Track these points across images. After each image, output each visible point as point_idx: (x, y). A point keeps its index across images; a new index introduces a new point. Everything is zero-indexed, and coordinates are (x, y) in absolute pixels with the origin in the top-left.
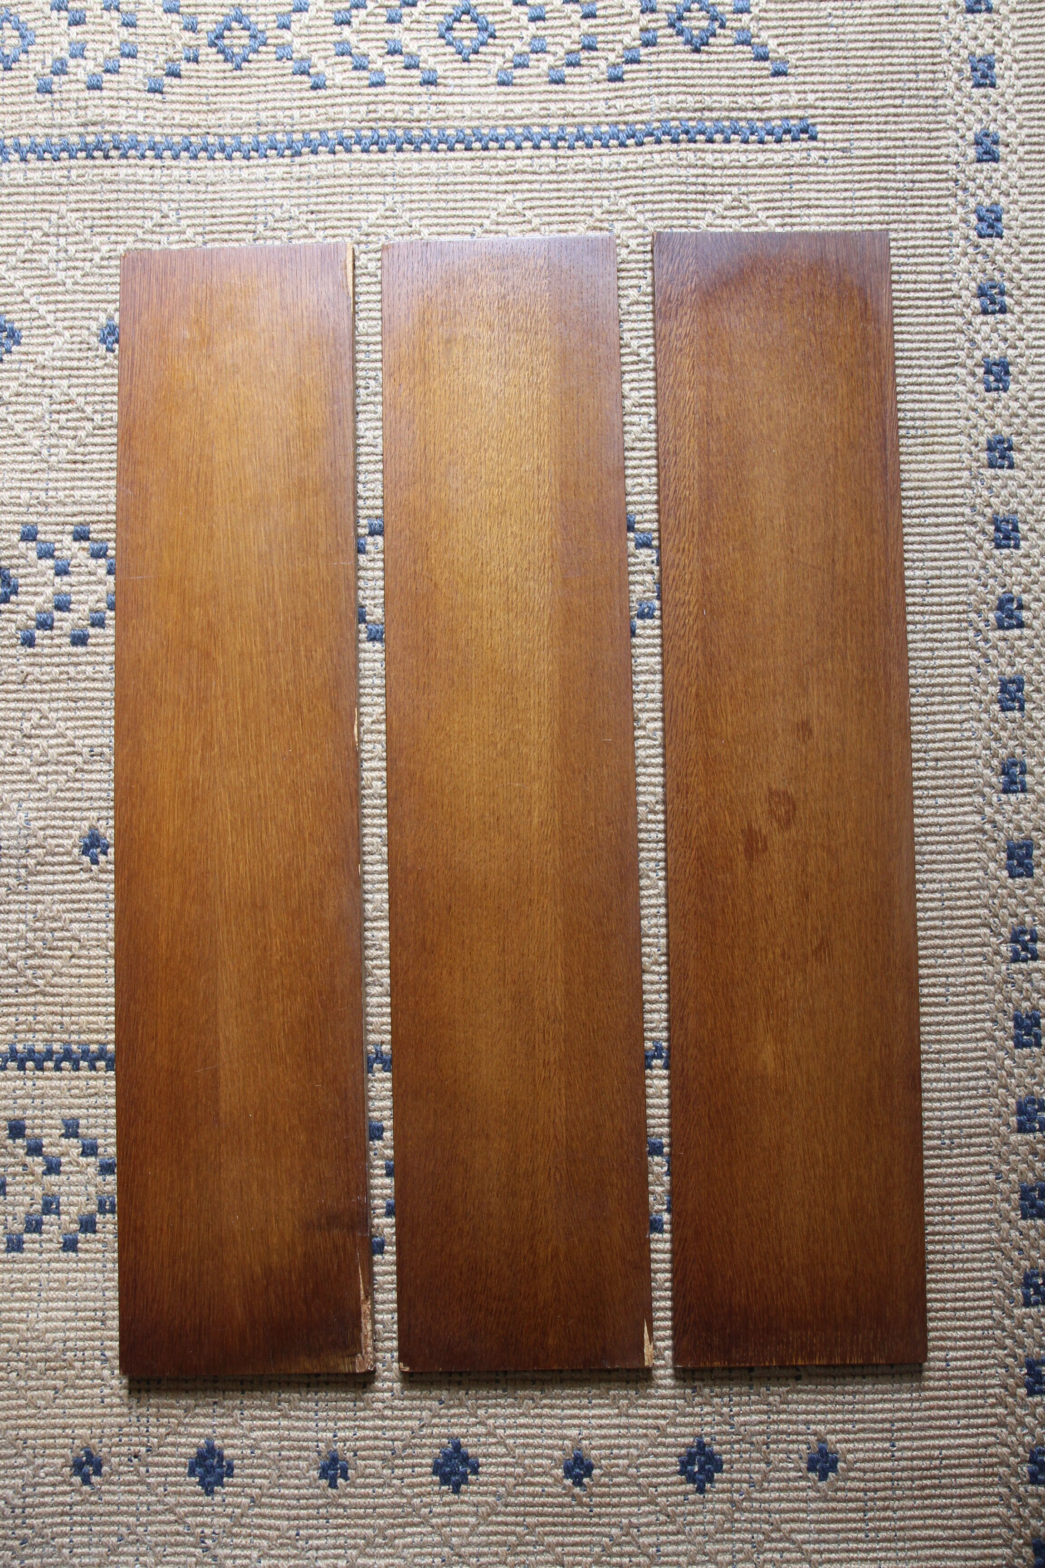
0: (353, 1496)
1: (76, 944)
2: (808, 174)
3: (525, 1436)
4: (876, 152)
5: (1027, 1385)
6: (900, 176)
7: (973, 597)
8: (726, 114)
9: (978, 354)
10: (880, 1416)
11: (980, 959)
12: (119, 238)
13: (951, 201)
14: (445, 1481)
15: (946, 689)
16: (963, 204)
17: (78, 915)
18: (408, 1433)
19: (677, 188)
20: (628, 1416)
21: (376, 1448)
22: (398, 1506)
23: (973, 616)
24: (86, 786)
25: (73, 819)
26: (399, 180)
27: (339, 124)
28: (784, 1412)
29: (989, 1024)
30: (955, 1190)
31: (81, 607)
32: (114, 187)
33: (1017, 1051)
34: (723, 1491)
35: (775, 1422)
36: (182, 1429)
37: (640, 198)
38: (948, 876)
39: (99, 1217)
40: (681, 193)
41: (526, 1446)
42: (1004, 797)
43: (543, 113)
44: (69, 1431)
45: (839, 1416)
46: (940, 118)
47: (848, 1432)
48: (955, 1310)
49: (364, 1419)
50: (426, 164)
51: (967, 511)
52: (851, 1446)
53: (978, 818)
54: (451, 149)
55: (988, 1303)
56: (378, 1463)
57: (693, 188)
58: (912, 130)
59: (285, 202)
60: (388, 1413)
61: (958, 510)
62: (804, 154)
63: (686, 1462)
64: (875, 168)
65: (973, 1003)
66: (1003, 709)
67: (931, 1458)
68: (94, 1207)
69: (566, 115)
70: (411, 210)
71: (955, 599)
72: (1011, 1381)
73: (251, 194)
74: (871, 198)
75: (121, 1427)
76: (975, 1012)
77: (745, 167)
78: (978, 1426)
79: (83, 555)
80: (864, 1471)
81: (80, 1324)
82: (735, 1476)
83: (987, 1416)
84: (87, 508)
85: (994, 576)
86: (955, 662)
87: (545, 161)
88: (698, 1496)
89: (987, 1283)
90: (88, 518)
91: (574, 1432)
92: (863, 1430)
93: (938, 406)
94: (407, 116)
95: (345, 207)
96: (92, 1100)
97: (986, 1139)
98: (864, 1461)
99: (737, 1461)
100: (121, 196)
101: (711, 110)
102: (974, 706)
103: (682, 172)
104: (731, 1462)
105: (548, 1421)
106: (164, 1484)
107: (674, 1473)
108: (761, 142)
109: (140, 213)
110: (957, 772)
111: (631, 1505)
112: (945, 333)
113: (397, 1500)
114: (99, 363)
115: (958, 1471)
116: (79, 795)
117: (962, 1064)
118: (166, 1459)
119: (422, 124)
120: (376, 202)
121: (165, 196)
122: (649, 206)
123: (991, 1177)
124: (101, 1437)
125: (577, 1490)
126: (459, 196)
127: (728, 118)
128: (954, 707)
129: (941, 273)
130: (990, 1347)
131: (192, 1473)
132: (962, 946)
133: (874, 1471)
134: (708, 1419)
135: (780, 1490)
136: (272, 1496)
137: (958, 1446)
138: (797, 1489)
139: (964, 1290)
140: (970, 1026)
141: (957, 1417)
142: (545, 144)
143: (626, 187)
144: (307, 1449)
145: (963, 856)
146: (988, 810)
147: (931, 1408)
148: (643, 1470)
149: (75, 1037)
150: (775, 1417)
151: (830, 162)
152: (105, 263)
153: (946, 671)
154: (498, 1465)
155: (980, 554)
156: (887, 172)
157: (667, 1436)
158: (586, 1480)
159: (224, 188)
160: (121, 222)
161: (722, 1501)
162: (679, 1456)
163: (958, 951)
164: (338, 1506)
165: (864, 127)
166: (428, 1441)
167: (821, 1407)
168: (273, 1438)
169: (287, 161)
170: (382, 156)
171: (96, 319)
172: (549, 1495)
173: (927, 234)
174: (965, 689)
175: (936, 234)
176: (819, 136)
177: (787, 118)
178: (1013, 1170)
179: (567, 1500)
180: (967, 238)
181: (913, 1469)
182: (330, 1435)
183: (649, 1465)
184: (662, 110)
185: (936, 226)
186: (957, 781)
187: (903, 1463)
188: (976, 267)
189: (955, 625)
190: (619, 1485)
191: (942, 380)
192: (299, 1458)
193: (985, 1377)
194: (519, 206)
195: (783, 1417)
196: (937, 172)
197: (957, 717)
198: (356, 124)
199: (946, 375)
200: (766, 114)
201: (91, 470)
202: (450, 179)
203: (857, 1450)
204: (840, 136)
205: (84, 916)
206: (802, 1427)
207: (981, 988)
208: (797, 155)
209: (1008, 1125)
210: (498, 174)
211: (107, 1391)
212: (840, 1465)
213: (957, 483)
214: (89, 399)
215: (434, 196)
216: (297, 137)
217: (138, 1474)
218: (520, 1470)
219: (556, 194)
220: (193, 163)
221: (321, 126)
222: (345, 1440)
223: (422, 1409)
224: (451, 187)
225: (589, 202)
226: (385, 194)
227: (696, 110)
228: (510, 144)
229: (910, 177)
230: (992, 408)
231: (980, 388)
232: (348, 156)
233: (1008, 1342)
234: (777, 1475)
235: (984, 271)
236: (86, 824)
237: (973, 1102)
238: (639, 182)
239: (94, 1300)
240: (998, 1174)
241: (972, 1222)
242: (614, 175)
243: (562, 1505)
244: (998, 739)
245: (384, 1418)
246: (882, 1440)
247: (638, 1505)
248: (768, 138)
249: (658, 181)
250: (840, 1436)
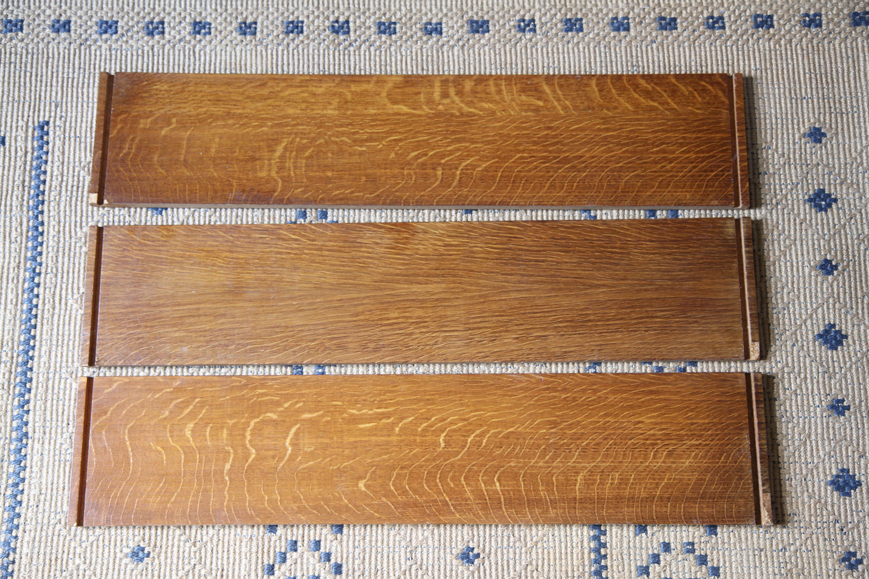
0: (854, 397)
1: (529, 568)
2: (71, 127)
3: (811, 297)
4: (59, 89)
5: (768, 29)
6: (76, 75)
7: (331, 47)
8: (27, 173)
9: (188, 38)
10: (789, 105)
11: (534, 50)
12: (72, 551)
13: (93, 48)
14: (841, 343)
15: (383, 63)
16: (96, 41)
17: (511, 567)
18: (814, 364)
19: (73, 202)
20: (795, 240)
21: (824, 382)
22: (857, 370)
23: (341, 47)
24: (431, 562)
25: (452, 570)
26: (52, 369)
27: (9, 408)
28: (789, 155)
29: (570, 45)
30: (662, 65)
31: (317, 568)
32: (35, 556)
33: (585, 31)
34: (836, 188)
35: (795, 160)
36: (823, 501)
37: (78, 224)
38: (488, 65)
39: (697, 553)
40: (77, 200)
41: (816, 297)
42: (444, 34)
43: (15, 281)
44: (831, 573)
45: (790, 126)
46: (40, 51)
47: (798, 121)
48: (728, 65)
49: (807, 389)
50: (43, 353)
51: (280, 48)
52: (806, 120)
53: (456, 48)
54: (34, 337)
55: (724, 48)
56: (833, 382)
57: (74, 193)
58: (47, 67)
59: (59, 442)
60: (802, 376)
61: (280, 53)
62: (57, 129)
63: (820, 209)
64: (70, 90)
65: (558, 53)
66: (395, 33)
67: (810, 78)
68: (691, 556)
69: (18, 267)
70: (73, 362)
71: (331, 57)
72: (766, 36)
73: (51, 464)
74: (88, 92)
75: (825, 539)
76: (564, 53)
77: (63, 163)
78: (792, 54)
79: (283, 567)
80: (820, 113)
81: (764, 565)
82: (826, 182)
83: (786, 49)
84: (253, 567)
85: (319, 35)
86: (367, 58)
87: (48, 281)
88: (839, 202)
89: (713, 48)
90: (260, 566)
91: (807, 270)
92: (797, 114)
93: (218, 61)
94: (8, 365)
95: (67, 403)
96: (625, 557)
97: (634, 48)
98: (814, 113)
99: (818, 181)
100: (42, 551)
101: (24, 181)
102: (393, 48)
103: (63, 199)
104: (819, 184)
105: (801, 285)
106: (857, 512)
107: (827, 215)
108: (47, 153)
109: (55, 538)
110: (430, 59)
111: (846, 239)
112: (174, 55)
113: (854, 371)
114: (157, 561)
115: (817, 64)
116: (436, 567)
117: (592, 60)
118: (842, 510)
119: (15, 355)
120: (65, 383)
121: (46, 521)
122: (84, 219)
123: (654, 45)
124: (832, 552)
125: (840, 268)
126: (66, 333)
127: (30, 172)
128: (393, 59)
129: (138, 55)
130: (748, 48)
131: (849, 495)
132: (527, 59)
133: (819, 108)
134: (795, 196)
135: (833, 158)
136: (858, 445)
137: (803, 64)
138: (832, 149)
139: (717, 60)
140: (571, 55)
141: (787, 65)
142: (36, 280)
143: (70, 232)
144: (828, 423)
145: (477, 57)
146: (451, 43)
147: (783, 78)
148: (826, 232)
149: (587, 569)
150: (792, 161)
151: (64, 114)
152: (88, 561)
153: (372, 63)
154: (829, 313)
155: (306, 42)
156: (73, 82)
157: (805, 218)
158: (834, 263)
159: (44, 482)
160: (60, 551)
161: (841, 189)
162: (817, 212)
163: (529, 61)
164: (860, 405)
165: (43, 94)
166: (818, 353)
167: (785, 136)
168: (823, 444)
169: (30, 442)
170: (34, 381)
171: (126, 564)
172: (844, 284)
173: (113, 62)
174: (383, 53)
175: (114, 57)
176: (46, 119)
177: (33, 138)
178: (650, 33)
179: (846, 274)
180: (117, 40)
181: (817, 88)
182: (818, 409)
183: (823, 229)
184: (21, 209)
185: (108, 57)
186: (435, 59)
187: (814, 92)
188: (135, 36)
189: (347, 57)
190: (835, 245)
191: (202, 58)
192: (833, 428)
193: (765, 50)
194: (76, 296)
195: (791, 156)
196: (75, 55)
197: (399, 58)
198: (10, 397)
199: (200, 56)
200: (29, 149)
201: (228, 564)
202: (54, 338)
203: (808, 117)
204: (47, 108)
205: (511, 562)
206: (797, 146)
207: (550, 49)
208: (58, 133)
209: (625, 36)
210: (54, 308)
211: (804, 548)
212: (817, 126)
213: (264, 53)
214: (180, 568)
215: (65, 348)
216: (14, 435)
217: (853, 528)
218: (831, 301)
219: (71, 274)
220: (24, 504)
221: (9, 420)
222: (821, 401)
223: (799, 357)
224: (60, 338)
225: (78, 255)
226: (60, 378)
227: (24, 190)
228: (35, 301)
229: (77, 70)
230: (221, 32)
231: (208, 37)
232: (32, 403)
233: (745, 37)
234: (825, 159)
235: (138, 32)
236: (454, 562)
237: (613, 55)
238: (67, 225)
239: (748, 556)
240: (653, 42)
241: (679, 56)
242: (62, 239)
243: (849, 276)
244: (412, 37)
245: (806, 378)
246: (802, 103)
247: (846, 235)
248: (45, 149)
249: (68, 213)
250: (801, 126)
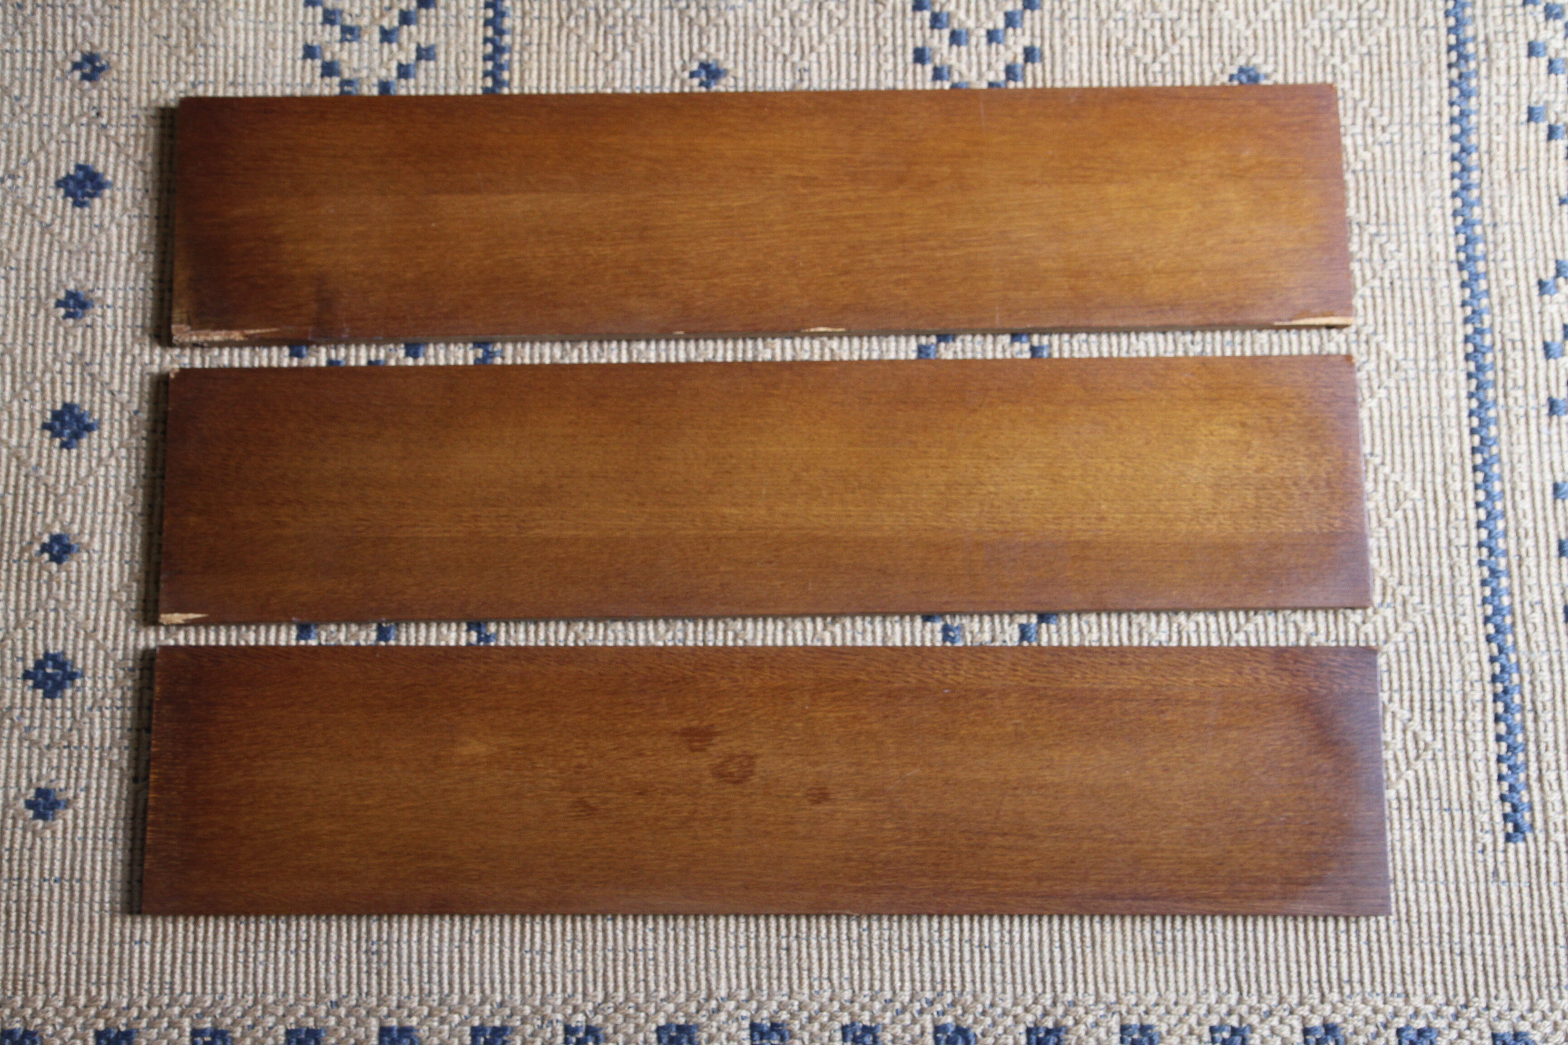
0: (46, 324)
1: (609, 56)
2: (1462, 830)
3: (96, 496)
4: (1496, 911)
5: (107, 1030)
6: (1467, 938)
7: (969, 998)
8: (1532, 737)
9: (1254, 1019)
10: (88, 867)
11: (569, 990)
12: (1357, 83)
13: (1440, 999)
14: (56, 415)
15: (866, 963)
16: (1438, 1013)
17: (638, 59)
18: (107, 378)
19: (1437, 678)
20: (109, 601)
21: (94, 346)
22: (34, 367)
23: (949, 998)
24: (770, 66)
25: (736, 53)
26: (1433, 376)
27: (1497, 310)
28: (101, 764)
29: (498, 998)
30: (323, 955)
31: (954, 56)
32: (1416, 74)
33: (467, 1029)
34: (23, 698)
35: (91, 754)
36: (122, 158)
37: (1422, 638)
38: (661, 957)
39: (336, 80)
40: (1431, 683)
41: (86, 497)
42: (746, 1024)
43: (1522, 532)
44: (125, 49)
45: (91, 823)
46: (1545, 992)
47: (74, 833)
48: (194, 952)
49: (124, 336)
50: (1453, 404)
51: (1069, 996)
52: (59, 834)
53: (723, 993)
54: (1473, 432)
55: (199, 989)
56: (78, 349)
57: (1437, 697)
58: (1526, 956)
59: (1403, 255)
60: (129, 359)
61: (1070, 986)
62: (1487, 827)
63: (58, 661)
64: (1475, 909)
65: (522, 982)
66: (844, 1028)
67: (39, 921)
68: (346, 75)
69: (1520, 559)
70: (1398, 388)
71: (968, 978)
72: (112, 1013)
73: (1411, 220)
74: (1438, 902)
75: (128, 100)
76: (512, 983)
77: (1467, 757)
78: (68, 974)
79: (1009, 57)
80: (32, 849)
81: (231, 61)
82: (38, 712)
83: (78, 984)
84: (1058, 60)
85: (994, 1024)
86: (897, 974)
87: (1463, 533)
88: (20, 673)
89: (220, 988)
90: (1048, 61)
91: (97, 546)
92: (74, 849)
93: (1190, 969)
94: (1510, 384)
95: (1399, 319)
96: (453, 74)
97: (374, 991)
98: (42, 848)
99: (53, 714)
100: (1406, 84)
101: (1536, 720)
102: (847, 995)
103: (1457, 686)
104: (53, 708)
105: (110, 519)
106: (69, 142)
107: (46, 646)
108: (1501, 778)
109: (1387, 104)
110: (775, 972)
111: (17, 601)
112: (1278, 982)
113: (40, 366)
114: (1217, 67)
115: (22, 950)
116: (760, 58)
117: (457, 967)
118: (93, 144)
119: (1501, 401)
120: (1406, 352)
121: (1407, 129)
122: (1413, 648)
123: (333, 996)
124: (118, 81)
125: (37, 547)
126: (1416, 440)
127: (1526, 740)
128: (846, 971)
129: (1350, 981)
130: (151, 990)
131: (79, 167)
132: (584, 971)
133: (31, 859)
134: (100, 684)
135: (20, 757)
136: (51, 244)
137: (48, 952)
138: (19, 776)
139: (214, 963)
140: (497, 977)
141: (79, 953)
142: (1484, 534)
143: (1435, 623)
144: (97, 278)
145: (682, 975)
146: (731, 1005)
147: (91, 922)
148: (52, 615)
149: (516, 57)
150: (96, 755)
151: (1480, 857)
152: (1329, 69)
153: (887, 964)
154: (68, 469)
155: (1019, 1010)
156: (1471, 923)
157: (86, 640)
158: (46, 556)
159: (1418, 189)
160: (1376, 85)
161: (13, 696)
162: (64, 653)
163: (579, 965)
164: (38, 309)
165: (1526, 899)
166: (97, 399)
167: (103, 804)
168: (109, 246)
169: (1452, 256)
170: (1461, 356)
171: (1266, 62)
172: (34, 519)
173: (1397, 968)
174: (866, 985)
175: (1398, 978)
176: (1511, 846)
177: (1531, 808)
178: (339, 1022)
179: (28, 537)
180: (1396, 1015)
181: (29, 901)
182: (109, 301)
183: (56, 620)
184: (1532, 665)
185: (1408, 979)
186: (764, 972)
187: (36, 891)
188: (1360, 1024)
189: (938, 977)
190: (39, 590)
191: (1222, 976)
192: (88, 270)
193: (119, 984)
194: (1408, 505)
195: (96, 764)
196: (1476, 983)
197: (835, 974)
198: (1497, 328)
199: (1227, 980)
200: (1535, 785)
201: (1099, 64)
202: (1436, 431)
203: (54, 841)
204: (1513, 869)
205: (638, 65)
206: (83, 783)
207: (539, 990)
208: (1485, 818)
209: (389, 1015)
210: (1445, 483)
211: (164, 87)
212: (40, 823)
213: (1102, 987)
214: (1177, 59)
215: (1415, 412)
216: (1481, 266)
217: (82, 115)
218: (61, 490)
219: (1423, 545)
220: (1446, 157)
221: (1494, 291)
222: (103, 316)
223: (130, 393)
224: (1426, 431)
225: (1416, 581)
226: (1416, 361)
227: (1533, 702)
228: (1481, 496)
229: (1467, 951)
230: (1191, 1033)
231: (1214, 1021)
232: (1459, 319)
233: (155, 1011)
234: (35, 756)
235: (1356, 1032)
236: (730, 65)
237: (415, 977)
238: (1442, 637)
239: (255, 75)
240: (337, 1004)
241: (287, 973)
242: (1449, 609)
243: (22, 531)
244: (811, 1019)
245: (124, 355)
246: (63, 869)
247: (17, 610)
248: (1505, 786)
249: (1444, 658)
250: (70, 824)
